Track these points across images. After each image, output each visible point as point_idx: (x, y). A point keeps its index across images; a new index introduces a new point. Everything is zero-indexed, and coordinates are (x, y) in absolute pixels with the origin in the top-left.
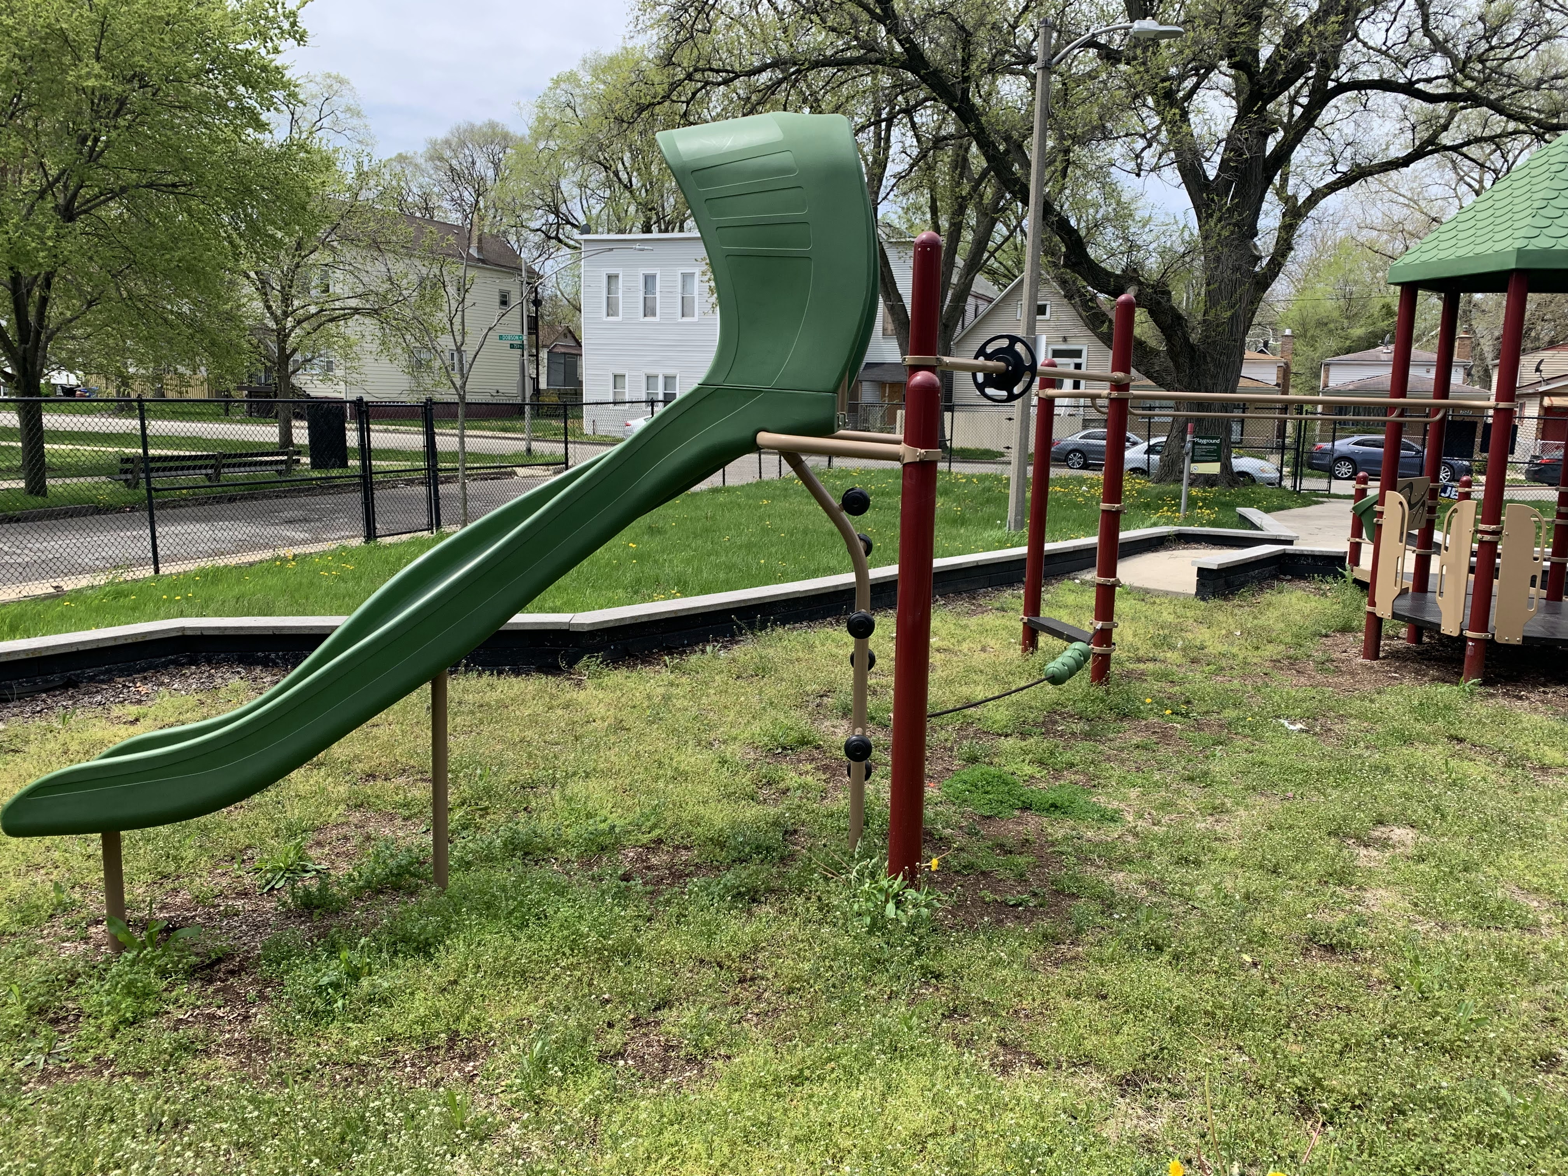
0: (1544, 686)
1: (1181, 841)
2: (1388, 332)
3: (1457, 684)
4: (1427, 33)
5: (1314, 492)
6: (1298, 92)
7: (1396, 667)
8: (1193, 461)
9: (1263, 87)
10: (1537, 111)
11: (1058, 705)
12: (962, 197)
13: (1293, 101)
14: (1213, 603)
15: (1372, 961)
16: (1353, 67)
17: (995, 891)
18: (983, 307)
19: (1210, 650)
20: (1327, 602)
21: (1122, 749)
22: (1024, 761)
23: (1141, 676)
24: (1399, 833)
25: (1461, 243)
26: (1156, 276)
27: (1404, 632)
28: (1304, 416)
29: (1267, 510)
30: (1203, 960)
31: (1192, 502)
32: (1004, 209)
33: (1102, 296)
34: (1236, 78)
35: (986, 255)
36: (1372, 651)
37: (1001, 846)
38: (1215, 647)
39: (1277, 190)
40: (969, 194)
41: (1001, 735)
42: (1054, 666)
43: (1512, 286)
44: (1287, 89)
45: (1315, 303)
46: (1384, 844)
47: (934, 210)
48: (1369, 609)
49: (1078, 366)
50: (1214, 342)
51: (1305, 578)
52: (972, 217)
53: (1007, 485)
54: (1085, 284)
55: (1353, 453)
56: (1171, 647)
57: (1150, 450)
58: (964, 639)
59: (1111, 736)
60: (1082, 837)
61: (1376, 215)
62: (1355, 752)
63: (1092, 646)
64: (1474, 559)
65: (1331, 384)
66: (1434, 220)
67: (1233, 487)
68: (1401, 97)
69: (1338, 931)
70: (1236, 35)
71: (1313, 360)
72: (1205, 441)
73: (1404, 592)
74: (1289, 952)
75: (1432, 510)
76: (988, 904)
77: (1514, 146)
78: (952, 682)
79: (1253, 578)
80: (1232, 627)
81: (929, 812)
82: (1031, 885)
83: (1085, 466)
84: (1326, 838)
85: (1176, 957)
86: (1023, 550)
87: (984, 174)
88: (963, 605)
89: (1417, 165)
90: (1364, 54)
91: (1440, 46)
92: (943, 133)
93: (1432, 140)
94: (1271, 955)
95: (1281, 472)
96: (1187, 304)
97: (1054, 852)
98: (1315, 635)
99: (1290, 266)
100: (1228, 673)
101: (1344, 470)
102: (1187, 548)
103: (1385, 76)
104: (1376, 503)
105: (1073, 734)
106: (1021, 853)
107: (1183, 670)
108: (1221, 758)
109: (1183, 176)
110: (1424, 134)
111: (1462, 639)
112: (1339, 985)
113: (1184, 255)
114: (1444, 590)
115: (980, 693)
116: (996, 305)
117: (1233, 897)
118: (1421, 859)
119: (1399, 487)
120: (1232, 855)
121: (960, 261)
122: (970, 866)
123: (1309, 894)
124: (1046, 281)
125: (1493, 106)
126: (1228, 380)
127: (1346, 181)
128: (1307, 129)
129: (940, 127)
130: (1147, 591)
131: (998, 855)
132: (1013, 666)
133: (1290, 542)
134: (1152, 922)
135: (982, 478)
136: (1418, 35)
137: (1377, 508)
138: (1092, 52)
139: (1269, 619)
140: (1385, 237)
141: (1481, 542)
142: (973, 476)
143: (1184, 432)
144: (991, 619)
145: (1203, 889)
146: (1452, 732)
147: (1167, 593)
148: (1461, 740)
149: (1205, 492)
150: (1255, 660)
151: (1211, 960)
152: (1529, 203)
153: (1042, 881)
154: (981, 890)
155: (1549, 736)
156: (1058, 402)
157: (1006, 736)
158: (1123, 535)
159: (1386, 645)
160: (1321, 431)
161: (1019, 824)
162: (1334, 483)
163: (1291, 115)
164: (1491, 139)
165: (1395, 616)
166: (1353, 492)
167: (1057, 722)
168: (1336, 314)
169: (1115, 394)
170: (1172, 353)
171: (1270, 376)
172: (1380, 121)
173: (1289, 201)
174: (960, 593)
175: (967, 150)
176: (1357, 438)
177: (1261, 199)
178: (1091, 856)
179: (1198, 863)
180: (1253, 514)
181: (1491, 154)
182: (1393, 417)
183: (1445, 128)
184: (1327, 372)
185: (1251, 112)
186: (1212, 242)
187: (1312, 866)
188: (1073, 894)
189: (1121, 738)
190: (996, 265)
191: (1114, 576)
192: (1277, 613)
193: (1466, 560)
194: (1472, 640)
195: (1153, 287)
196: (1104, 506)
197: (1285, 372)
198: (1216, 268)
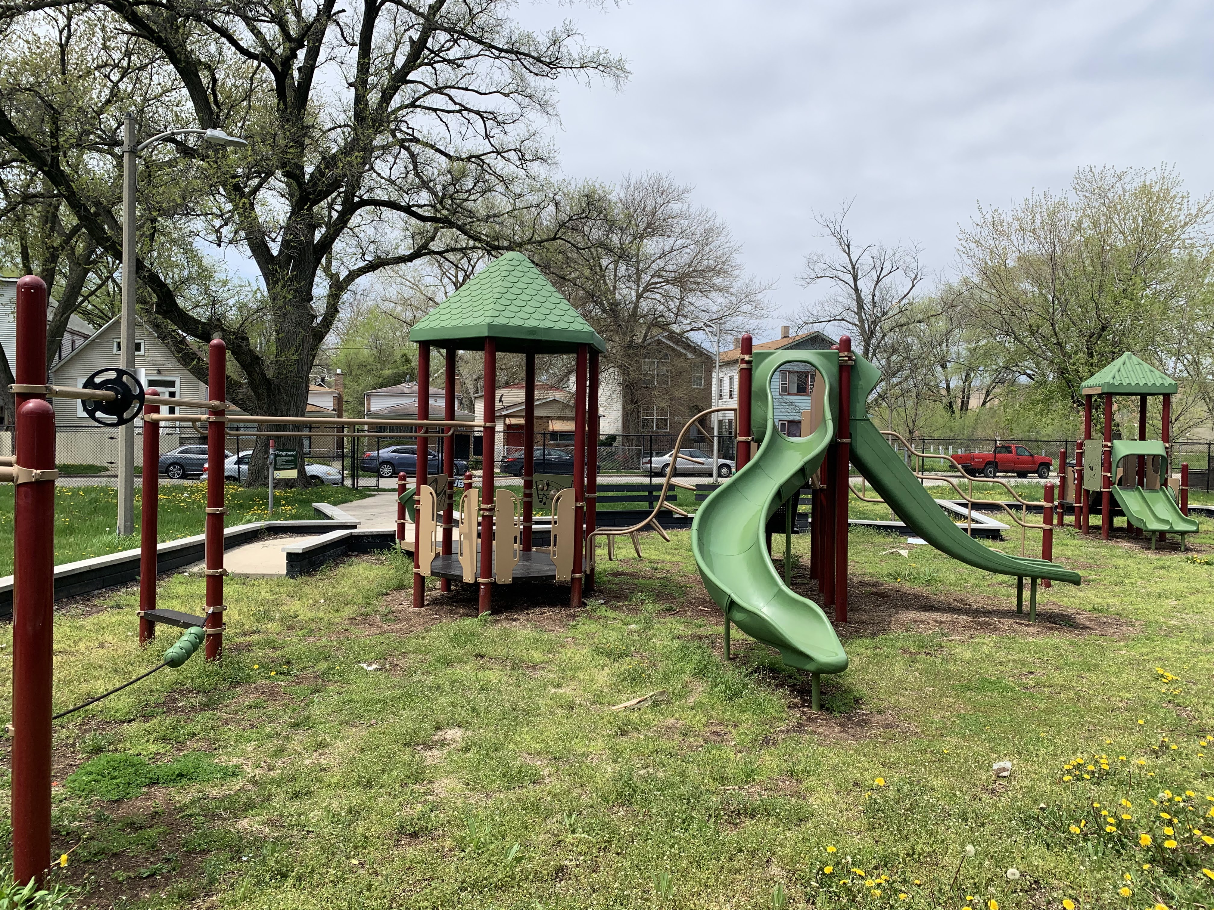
0: (527, 609)
1: (293, 779)
2: (407, 373)
3: (477, 617)
4: (417, 175)
5: (367, 488)
6: (334, 200)
7: (436, 611)
8: (276, 469)
9: (310, 193)
10: (486, 236)
11: (177, 684)
12: (53, 247)
13: (330, 207)
14: (299, 580)
15: (444, 835)
16: (370, 190)
17: (128, 869)
18: (79, 342)
19: (301, 617)
20: (384, 569)
21: (236, 712)
22: (148, 741)
23: (249, 647)
24: (453, 734)
25: (454, 317)
26: (236, 326)
27: (439, 584)
28: (356, 434)
29: (335, 504)
30: (321, 875)
31: (277, 501)
32: (95, 262)
33: (190, 339)
34: (288, 185)
35: (80, 299)
36: (420, 601)
37: (132, 825)
38: (305, 614)
39: (324, 268)
40: (61, 245)
41: (124, 722)
42: (172, 652)
43: (487, 347)
44: (326, 197)
45: (356, 351)
46: (443, 743)
47: (25, 257)
48: (415, 570)
49: (172, 394)
50: (285, 378)
51: (368, 553)
52: (64, 265)
53: (116, 495)
54: (175, 327)
55: (392, 458)
56: (271, 620)
57: (239, 462)
58: (81, 639)
59: (226, 702)
60: (208, 797)
61: (392, 292)
62: (415, 678)
63: (205, 628)
64: (480, 528)
65: (373, 409)
66: (430, 299)
67: (308, 488)
68: (403, 214)
69: (418, 819)
70: (287, 153)
71: (358, 391)
72: (284, 454)
73: (437, 555)
74: (385, 847)
75: (450, 497)
76: (121, 883)
77: (475, 256)
78: (71, 681)
79: (330, 556)
80: (317, 597)
81: (55, 811)
82: (163, 853)
83: (184, 476)
84: (403, 749)
85: (299, 879)
86: (138, 551)
87: (75, 230)
88: (78, 608)
89: (417, 262)
90: (377, 182)
91: (425, 185)
92: (31, 190)
93: (425, 246)
94: (373, 853)
95: (343, 475)
96: (261, 348)
97: (183, 817)
98: (378, 595)
99: (337, 325)
100: (317, 634)
101: (386, 471)
102: (276, 538)
103: (392, 199)
104: (414, 494)
105: (193, 707)
106: (151, 826)
107: (282, 637)
108: (319, 703)
109: (253, 251)
110: (419, 241)
111: (477, 584)
112: (423, 862)
113: (257, 311)
114: (463, 552)
115: (100, 687)
116: (94, 340)
117: (340, 814)
118: (467, 749)
119: (429, 482)
120: (334, 780)
121: (54, 302)
122: (102, 852)
123: (395, 797)
124: (140, 325)
125: (461, 229)
126: (298, 407)
127: (371, 267)
128: (342, 228)
129: (28, 186)
130: (247, 576)
131: (128, 834)
132: (133, 657)
133: (354, 527)
134: (276, 855)
135: (88, 491)
136: (411, 176)
137: (416, 498)
138: (171, 146)
139: (344, 587)
140: (400, 308)
141: (484, 517)
142: (79, 489)
143: (266, 446)
144: (107, 617)
145: (315, 815)
146: (477, 651)
147: (263, 576)
148: (482, 656)
149: (286, 492)
150: (337, 621)
151: (328, 872)
152: (491, 294)
153: (173, 846)
154: (113, 871)
155: (534, 643)
156: (162, 424)
157: (130, 721)
158: (227, 531)
159: (428, 595)
160: (368, 443)
161: (147, 799)
162: (381, 480)
163: (330, 217)
164: (462, 250)
165: (433, 573)
166: (397, 487)
167: (177, 700)
168: (371, 360)
169: (213, 418)
170: (252, 384)
171: (328, 403)
172: (390, 229)
173: (333, 276)
174: (73, 597)
175: (57, 208)
176: (393, 448)
177: (314, 275)
178: (218, 811)
179: (309, 794)
180: (325, 507)
181: (460, 260)
182: (421, 434)
183: (433, 239)
184: (369, 400)
185: (303, 209)
186: (280, 303)
187: (395, 773)
188: (204, 850)
189: (235, 702)
190: (90, 307)
191: (222, 567)
192: (349, 582)
193: (475, 529)
194: (483, 584)
195: (234, 333)
196: (209, 510)
197: (339, 400)
198: (284, 321)
